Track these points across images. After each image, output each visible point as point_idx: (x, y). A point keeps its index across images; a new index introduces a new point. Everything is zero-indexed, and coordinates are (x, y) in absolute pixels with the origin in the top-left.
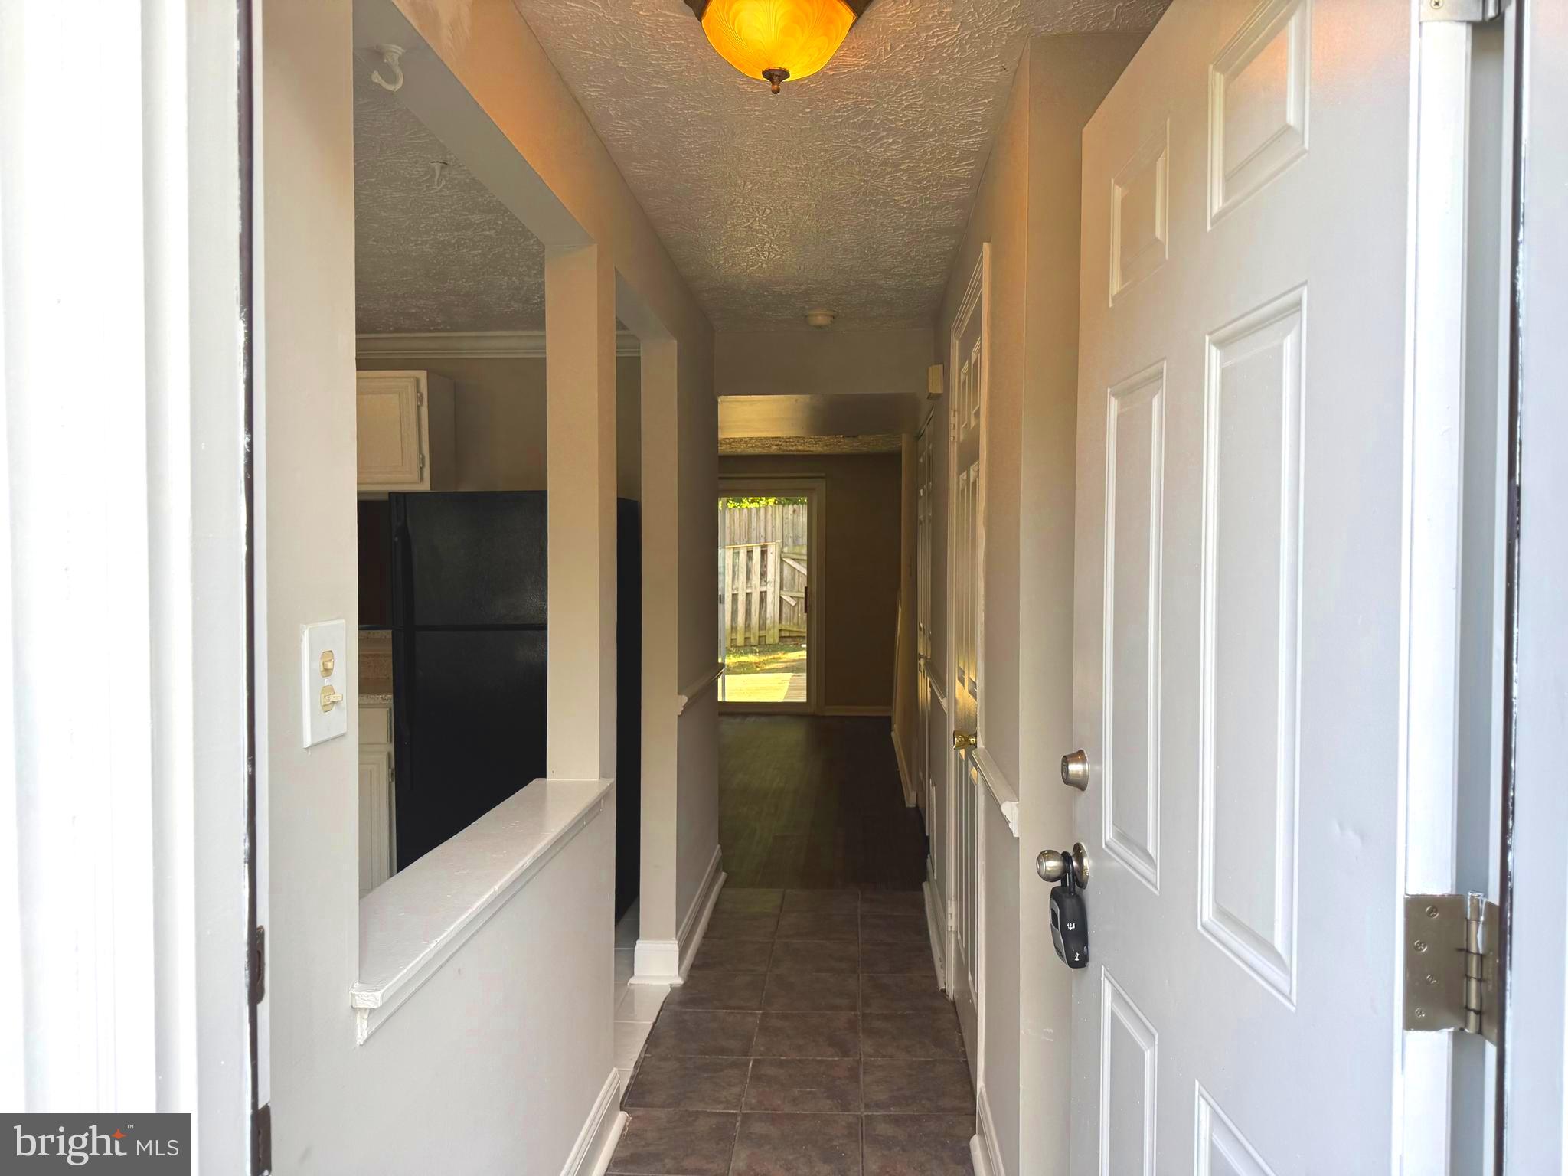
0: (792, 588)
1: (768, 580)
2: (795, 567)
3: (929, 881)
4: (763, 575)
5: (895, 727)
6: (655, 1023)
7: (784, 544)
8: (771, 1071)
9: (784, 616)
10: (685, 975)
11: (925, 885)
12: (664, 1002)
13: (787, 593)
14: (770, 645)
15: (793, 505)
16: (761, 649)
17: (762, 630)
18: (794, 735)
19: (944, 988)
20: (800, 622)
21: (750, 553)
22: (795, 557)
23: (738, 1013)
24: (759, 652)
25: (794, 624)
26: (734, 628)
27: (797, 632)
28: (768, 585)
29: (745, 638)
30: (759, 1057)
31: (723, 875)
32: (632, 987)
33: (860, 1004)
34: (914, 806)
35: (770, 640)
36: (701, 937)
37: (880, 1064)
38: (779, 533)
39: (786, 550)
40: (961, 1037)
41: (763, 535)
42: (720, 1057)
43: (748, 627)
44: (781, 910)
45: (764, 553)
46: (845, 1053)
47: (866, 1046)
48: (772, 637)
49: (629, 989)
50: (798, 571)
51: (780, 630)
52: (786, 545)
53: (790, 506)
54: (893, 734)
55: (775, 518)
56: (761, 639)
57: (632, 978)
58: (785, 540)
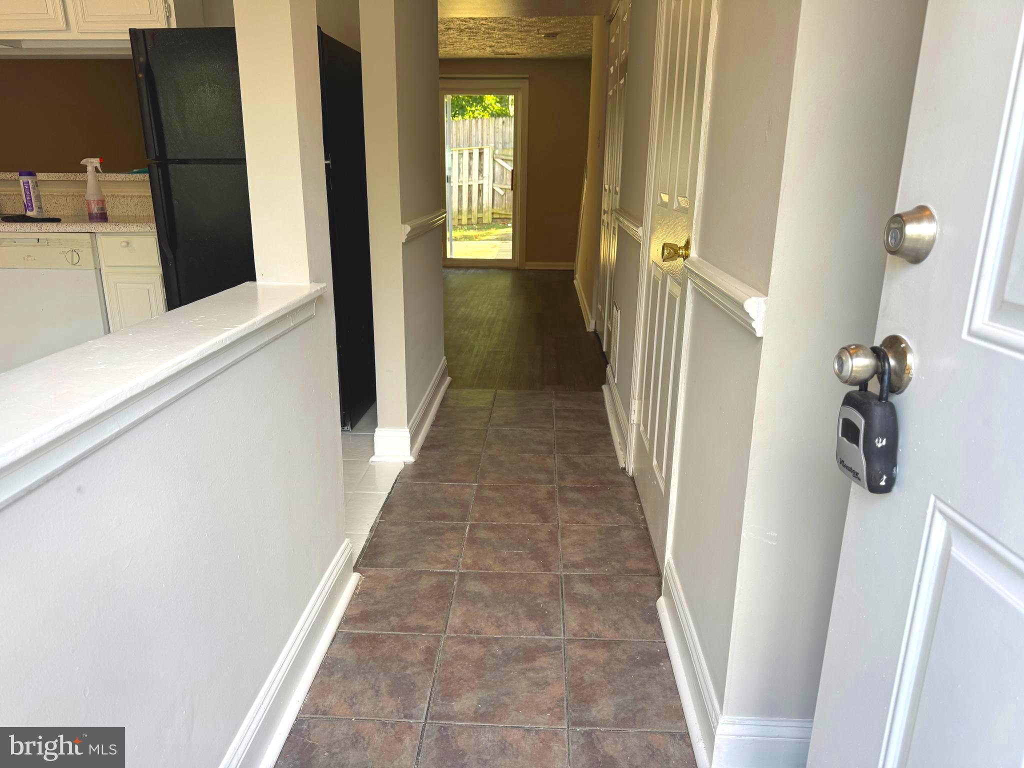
0: (501, 182)
1: (484, 176)
2: (503, 165)
3: (609, 384)
4: (481, 171)
5: (577, 276)
6: (390, 493)
7: (495, 148)
8: (482, 534)
9: (495, 202)
10: (416, 455)
11: (604, 387)
12: (398, 476)
13: (498, 185)
14: (485, 224)
15: (502, 117)
16: (480, 227)
17: (480, 213)
18: (503, 282)
19: (624, 466)
20: (507, 207)
21: (471, 154)
22: (504, 157)
23: (458, 485)
24: (478, 229)
25: (503, 209)
26: (460, 212)
27: (505, 214)
28: (484, 178)
29: (468, 219)
30: (474, 523)
31: (449, 379)
32: (373, 464)
33: (557, 478)
34: (593, 331)
35: (485, 221)
36: (430, 425)
37: (574, 529)
38: (492, 140)
39: (497, 152)
40: (641, 507)
41: (481, 142)
42: (442, 522)
43: (470, 211)
44: (493, 406)
45: (481, 154)
46: (546, 520)
47: (562, 514)
48: (487, 219)
49: (370, 465)
50: (506, 169)
51: (493, 213)
52: (497, 149)
53: (501, 118)
54: (575, 281)
55: (489, 128)
56: (479, 219)
57: (373, 457)
58: (497, 146)
